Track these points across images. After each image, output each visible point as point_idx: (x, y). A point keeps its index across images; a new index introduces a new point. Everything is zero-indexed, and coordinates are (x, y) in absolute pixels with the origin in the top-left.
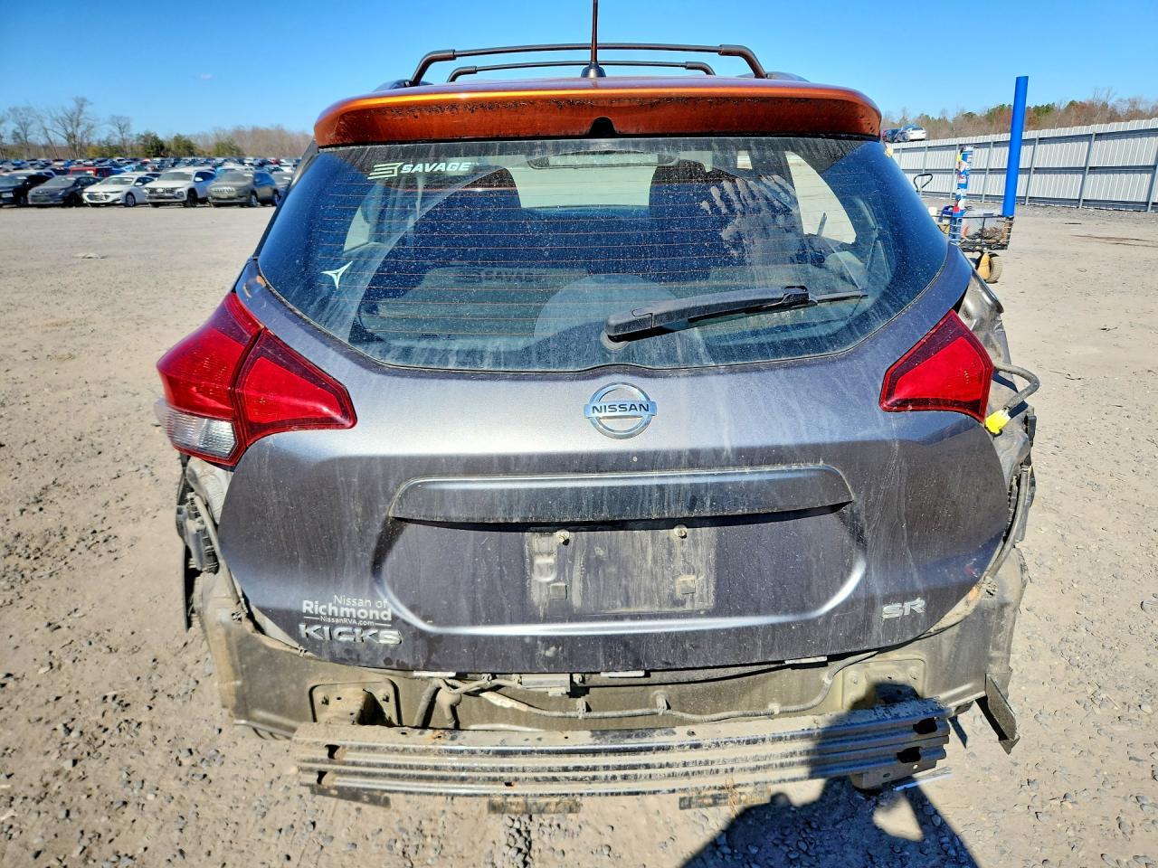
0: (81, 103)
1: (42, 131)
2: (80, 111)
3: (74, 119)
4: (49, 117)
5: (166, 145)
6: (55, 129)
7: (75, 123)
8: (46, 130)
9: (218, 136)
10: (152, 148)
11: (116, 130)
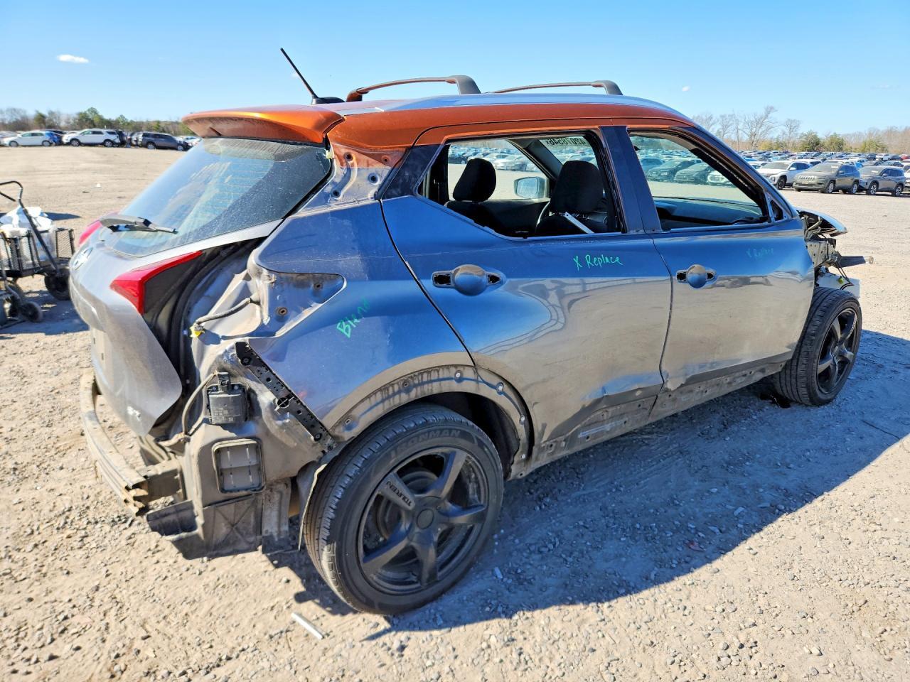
0: (770, 110)
1: (736, 130)
2: (767, 116)
3: (759, 123)
4: (743, 120)
5: (822, 141)
6: (745, 130)
7: (759, 126)
8: (738, 130)
9: (870, 134)
10: (809, 144)
11: (787, 130)
